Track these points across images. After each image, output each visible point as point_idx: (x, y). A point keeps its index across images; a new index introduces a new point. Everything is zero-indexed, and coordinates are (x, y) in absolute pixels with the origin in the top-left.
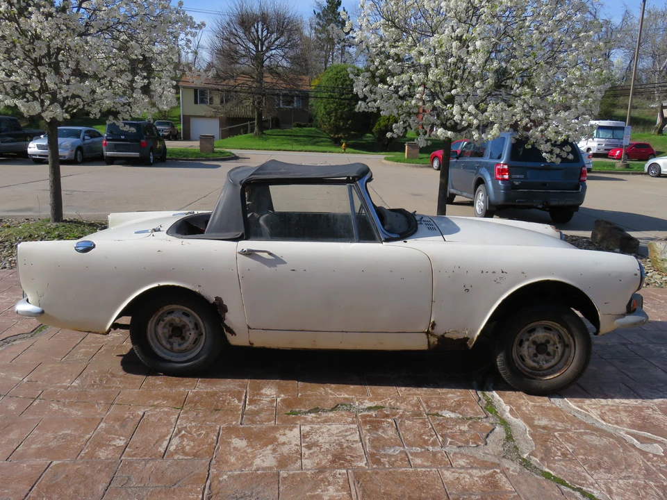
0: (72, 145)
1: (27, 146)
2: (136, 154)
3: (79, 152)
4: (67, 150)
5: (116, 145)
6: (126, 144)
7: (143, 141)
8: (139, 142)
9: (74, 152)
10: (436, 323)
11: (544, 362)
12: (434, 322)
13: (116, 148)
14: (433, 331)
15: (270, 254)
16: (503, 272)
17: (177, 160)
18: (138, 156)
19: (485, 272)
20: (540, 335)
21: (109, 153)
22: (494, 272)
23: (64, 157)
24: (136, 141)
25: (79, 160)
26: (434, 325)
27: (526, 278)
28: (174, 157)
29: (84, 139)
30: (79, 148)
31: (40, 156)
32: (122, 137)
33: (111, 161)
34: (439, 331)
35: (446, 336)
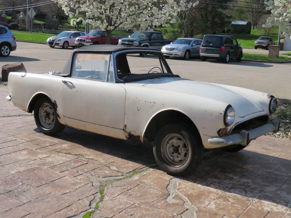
0: (184, 48)
1: (161, 48)
2: (217, 55)
3: (187, 53)
4: (180, 51)
5: (207, 49)
6: (212, 49)
7: (223, 47)
8: (220, 47)
9: (184, 52)
10: (126, 125)
11: (176, 157)
12: (125, 124)
13: (207, 51)
14: (126, 129)
15: (72, 83)
16: (154, 103)
17: (249, 61)
18: (219, 57)
19: (146, 102)
20: (175, 142)
21: (202, 54)
22: (150, 102)
23: (178, 55)
24: (218, 47)
25: (187, 57)
26: (125, 126)
27: (164, 107)
28: (248, 59)
29: (192, 45)
30: (188, 51)
31: (166, 54)
32: (211, 45)
33: (204, 59)
34: (128, 129)
35: (131, 133)
